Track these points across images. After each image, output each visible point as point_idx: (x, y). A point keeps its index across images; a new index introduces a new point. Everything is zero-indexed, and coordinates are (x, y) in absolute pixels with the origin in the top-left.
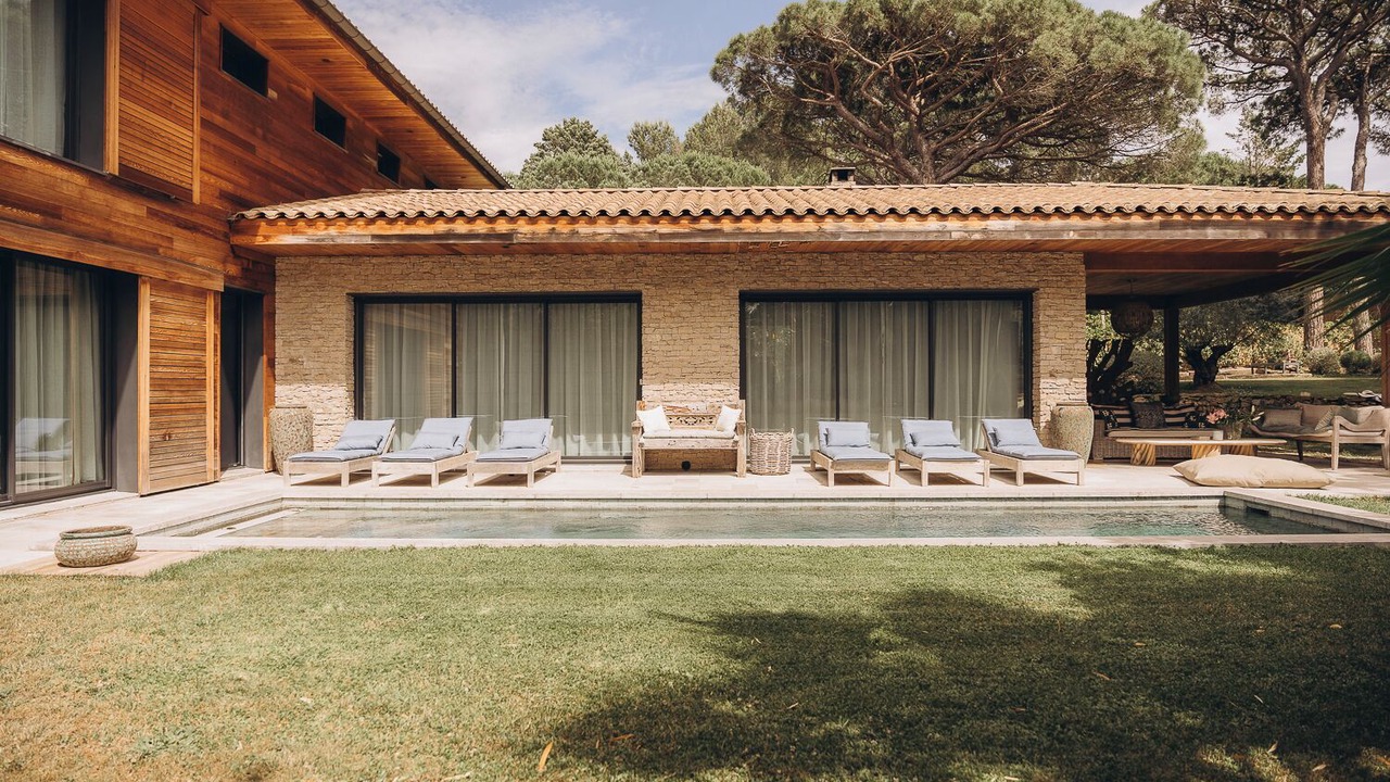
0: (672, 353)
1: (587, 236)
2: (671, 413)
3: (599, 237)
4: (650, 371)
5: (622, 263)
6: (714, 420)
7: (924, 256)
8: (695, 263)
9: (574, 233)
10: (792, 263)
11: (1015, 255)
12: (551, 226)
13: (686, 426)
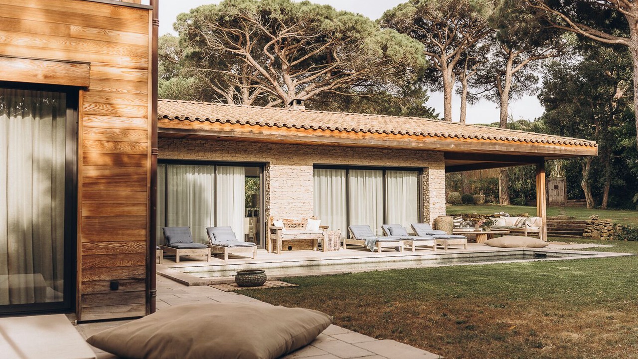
0: (284, 193)
1: (267, 135)
2: (285, 222)
3: (273, 136)
4: (274, 202)
5: (261, 147)
6: (304, 226)
7: (387, 151)
8: (293, 149)
9: (261, 133)
10: (335, 151)
11: (420, 152)
12: (251, 129)
13: (292, 228)
